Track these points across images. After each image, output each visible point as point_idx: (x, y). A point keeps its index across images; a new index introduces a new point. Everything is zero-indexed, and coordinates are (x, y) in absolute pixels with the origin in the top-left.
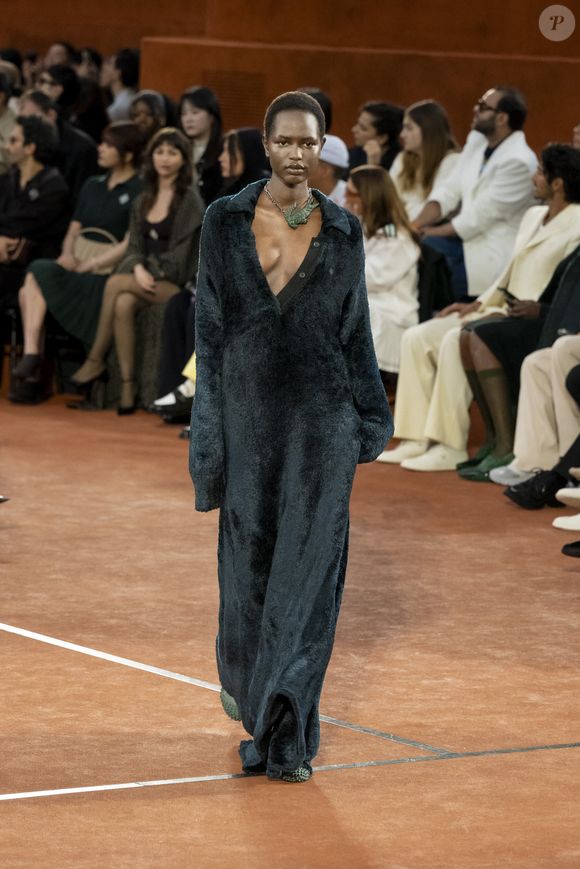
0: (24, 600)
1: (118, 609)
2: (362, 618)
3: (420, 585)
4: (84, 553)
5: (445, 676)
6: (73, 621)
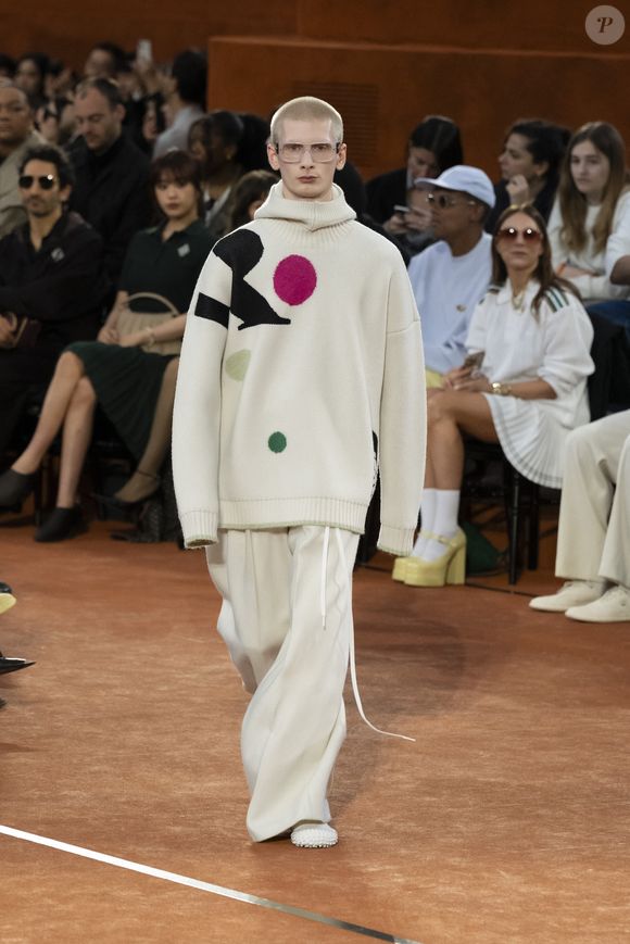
0: (56, 799)
1: (184, 812)
2: (516, 822)
3: (594, 777)
4: (136, 737)
5: (628, 901)
6: (123, 829)
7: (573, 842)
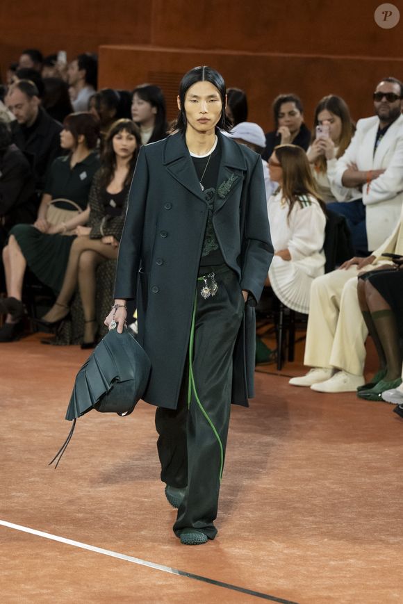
1: (85, 505)
3: (328, 485)
5: (348, 558)
6: (48, 515)
7: (315, 523)
